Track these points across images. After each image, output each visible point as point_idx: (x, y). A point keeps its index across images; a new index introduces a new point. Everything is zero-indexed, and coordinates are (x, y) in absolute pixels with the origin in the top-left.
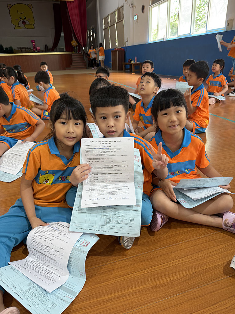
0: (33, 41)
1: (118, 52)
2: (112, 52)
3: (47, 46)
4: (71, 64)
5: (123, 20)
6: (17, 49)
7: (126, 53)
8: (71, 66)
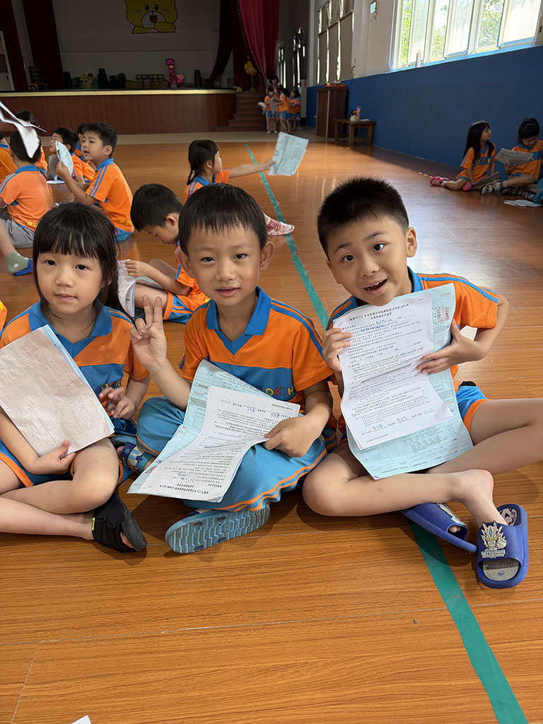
0: (170, 61)
1: (329, 92)
2: (320, 92)
3: (199, 74)
4: (232, 118)
5: (352, 13)
6: (134, 79)
7: (350, 95)
8: (230, 121)
